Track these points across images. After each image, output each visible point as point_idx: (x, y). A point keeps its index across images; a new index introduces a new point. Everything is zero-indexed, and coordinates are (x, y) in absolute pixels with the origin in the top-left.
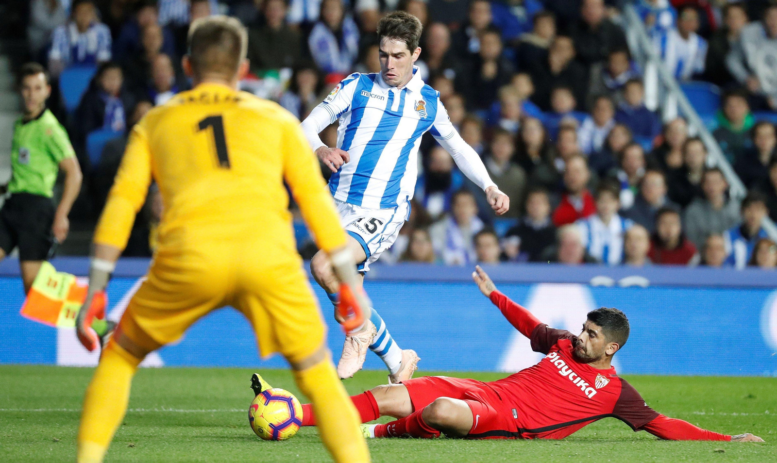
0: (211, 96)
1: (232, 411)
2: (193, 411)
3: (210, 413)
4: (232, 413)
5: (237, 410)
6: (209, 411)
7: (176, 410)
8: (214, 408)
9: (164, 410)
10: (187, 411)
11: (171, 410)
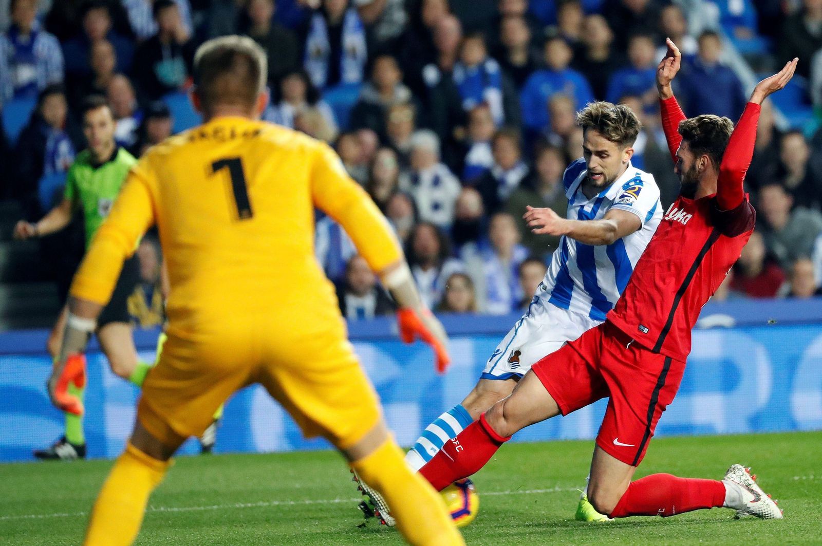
0: (227, 133)
1: (237, 506)
2: (190, 509)
3: (212, 510)
4: (237, 509)
5: (242, 506)
6: (209, 508)
7: (169, 510)
8: (214, 505)
9: (154, 509)
10: (183, 510)
11: (162, 509)
